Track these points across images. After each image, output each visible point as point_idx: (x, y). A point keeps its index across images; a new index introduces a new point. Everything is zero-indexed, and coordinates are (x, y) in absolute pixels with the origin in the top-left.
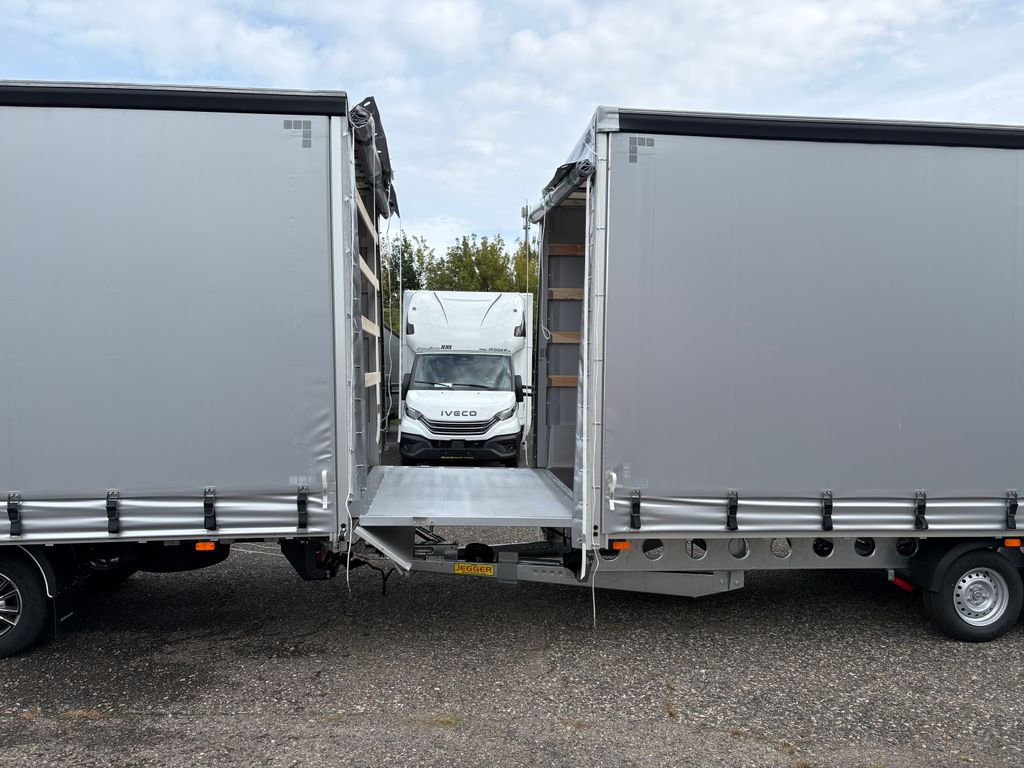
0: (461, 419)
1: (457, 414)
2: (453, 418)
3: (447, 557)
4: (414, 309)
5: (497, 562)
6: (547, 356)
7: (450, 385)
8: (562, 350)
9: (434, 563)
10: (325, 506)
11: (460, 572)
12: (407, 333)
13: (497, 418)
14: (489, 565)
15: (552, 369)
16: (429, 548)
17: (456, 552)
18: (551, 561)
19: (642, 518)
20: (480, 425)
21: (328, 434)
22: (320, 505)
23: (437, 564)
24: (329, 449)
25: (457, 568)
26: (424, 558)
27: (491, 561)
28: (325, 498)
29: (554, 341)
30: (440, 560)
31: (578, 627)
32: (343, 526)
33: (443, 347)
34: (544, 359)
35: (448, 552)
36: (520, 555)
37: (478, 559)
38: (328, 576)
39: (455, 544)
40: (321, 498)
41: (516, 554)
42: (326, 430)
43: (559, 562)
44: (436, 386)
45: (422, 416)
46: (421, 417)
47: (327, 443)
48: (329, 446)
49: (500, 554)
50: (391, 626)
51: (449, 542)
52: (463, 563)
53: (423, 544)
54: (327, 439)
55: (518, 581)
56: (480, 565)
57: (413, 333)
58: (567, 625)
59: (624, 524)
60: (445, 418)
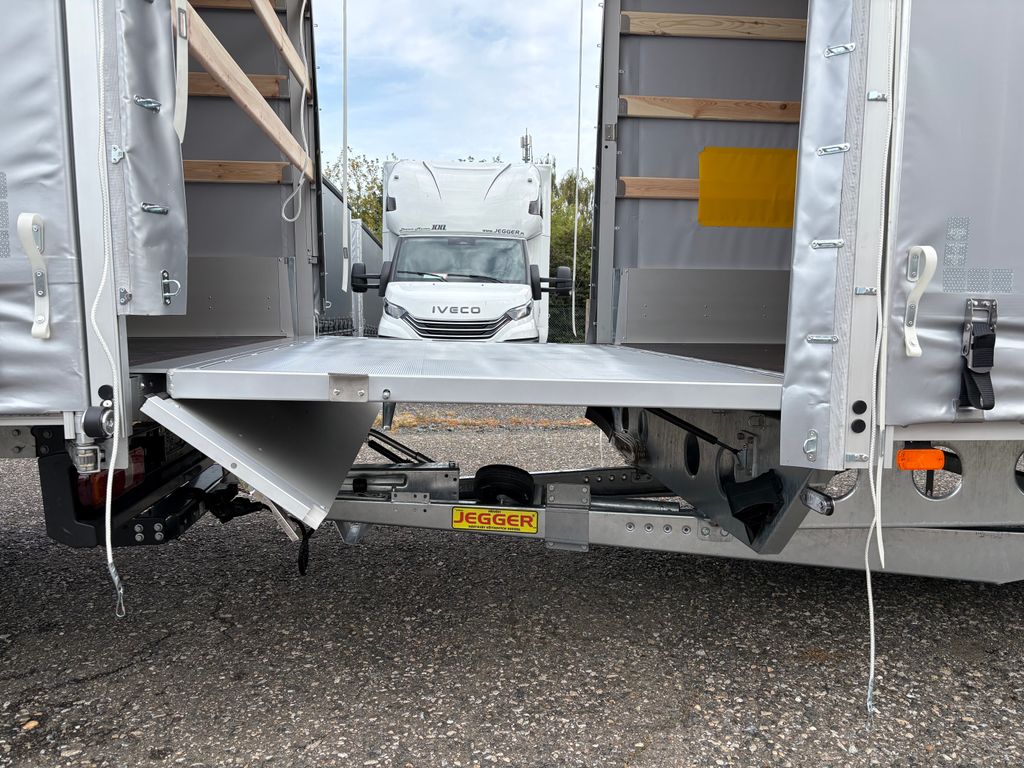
0: (459, 317)
1: (454, 310)
2: (448, 316)
3: (437, 496)
4: (396, 178)
5: (544, 503)
6: (618, 140)
7: (445, 276)
8: (644, 130)
9: (407, 509)
10: (40, 328)
11: (465, 525)
12: (387, 210)
13: (508, 317)
14: (527, 512)
15: (626, 166)
16: (399, 476)
17: (454, 485)
18: (662, 504)
19: (998, 382)
20: (485, 326)
21: (39, 98)
22: (25, 326)
23: (415, 509)
24: (48, 147)
25: (457, 517)
26: (387, 496)
27: (528, 503)
28: (42, 305)
29: (631, 112)
30: (421, 501)
31: (735, 651)
32: (106, 392)
33: (434, 227)
34: (613, 145)
35: (440, 484)
36: (592, 493)
37: (502, 497)
38: (158, 536)
39: (454, 468)
40: (28, 302)
41: (586, 489)
42: (38, 83)
43: (676, 505)
44: (425, 276)
45: (407, 313)
46: (405, 315)
47: (39, 127)
48: (48, 136)
49: (551, 487)
50: (308, 648)
51: (440, 465)
52: (471, 507)
53: (386, 467)
54: (38, 113)
55: (590, 545)
56: (507, 511)
57: (394, 208)
58: (708, 646)
59: (941, 399)
60: (438, 316)
